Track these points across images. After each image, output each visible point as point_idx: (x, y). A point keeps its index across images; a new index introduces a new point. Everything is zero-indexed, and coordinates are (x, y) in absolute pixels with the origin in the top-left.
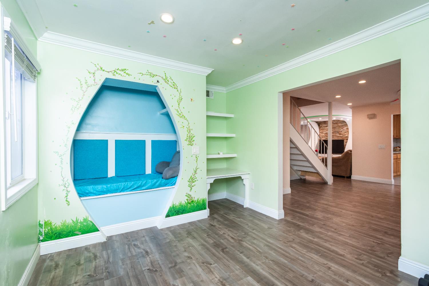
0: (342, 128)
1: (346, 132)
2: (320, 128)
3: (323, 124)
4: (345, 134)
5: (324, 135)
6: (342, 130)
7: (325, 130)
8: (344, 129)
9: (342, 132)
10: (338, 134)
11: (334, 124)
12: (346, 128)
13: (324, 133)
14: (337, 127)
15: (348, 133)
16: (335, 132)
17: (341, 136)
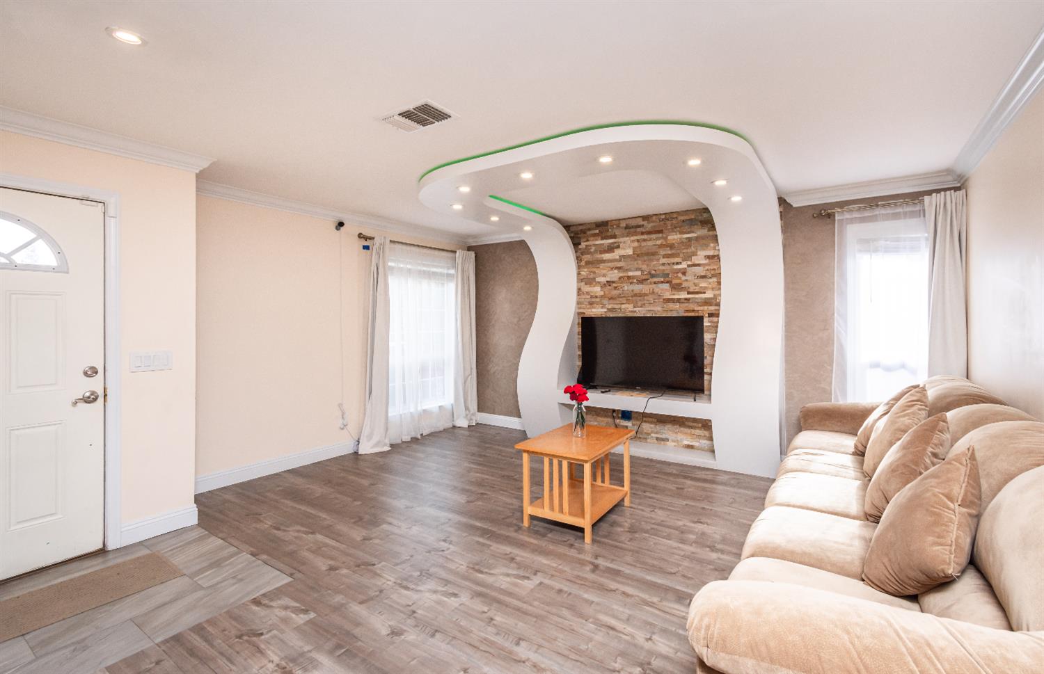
0: (688, 258)
1: (703, 277)
2: (578, 259)
3: (594, 235)
4: (703, 284)
5: (597, 290)
6: (684, 265)
7: (602, 266)
8: (695, 260)
9: (684, 273)
10: (666, 286)
11: (649, 233)
12: (708, 257)
13: (597, 280)
14: (662, 252)
15: (715, 279)
16: (653, 276)
17: (683, 295)
